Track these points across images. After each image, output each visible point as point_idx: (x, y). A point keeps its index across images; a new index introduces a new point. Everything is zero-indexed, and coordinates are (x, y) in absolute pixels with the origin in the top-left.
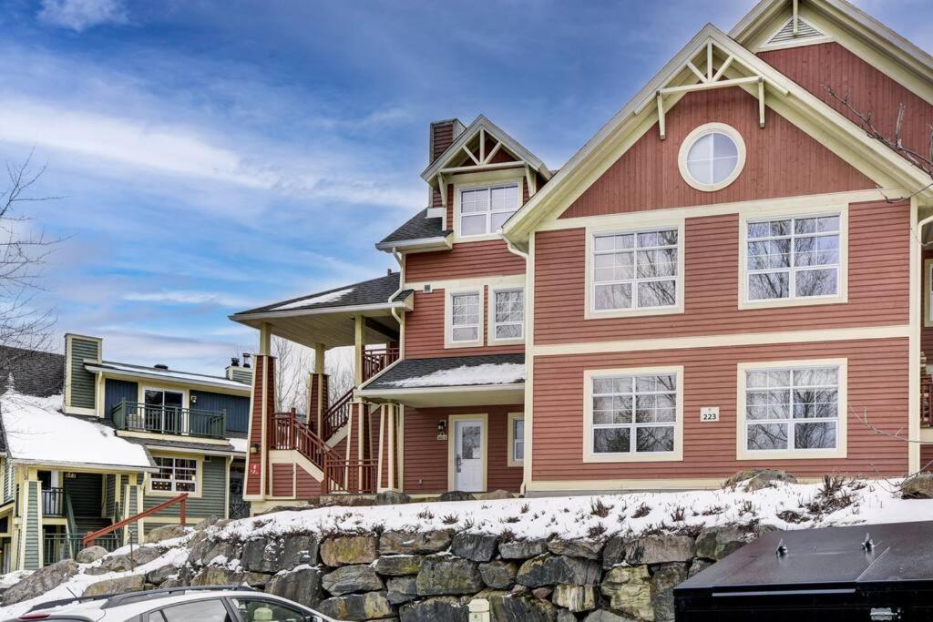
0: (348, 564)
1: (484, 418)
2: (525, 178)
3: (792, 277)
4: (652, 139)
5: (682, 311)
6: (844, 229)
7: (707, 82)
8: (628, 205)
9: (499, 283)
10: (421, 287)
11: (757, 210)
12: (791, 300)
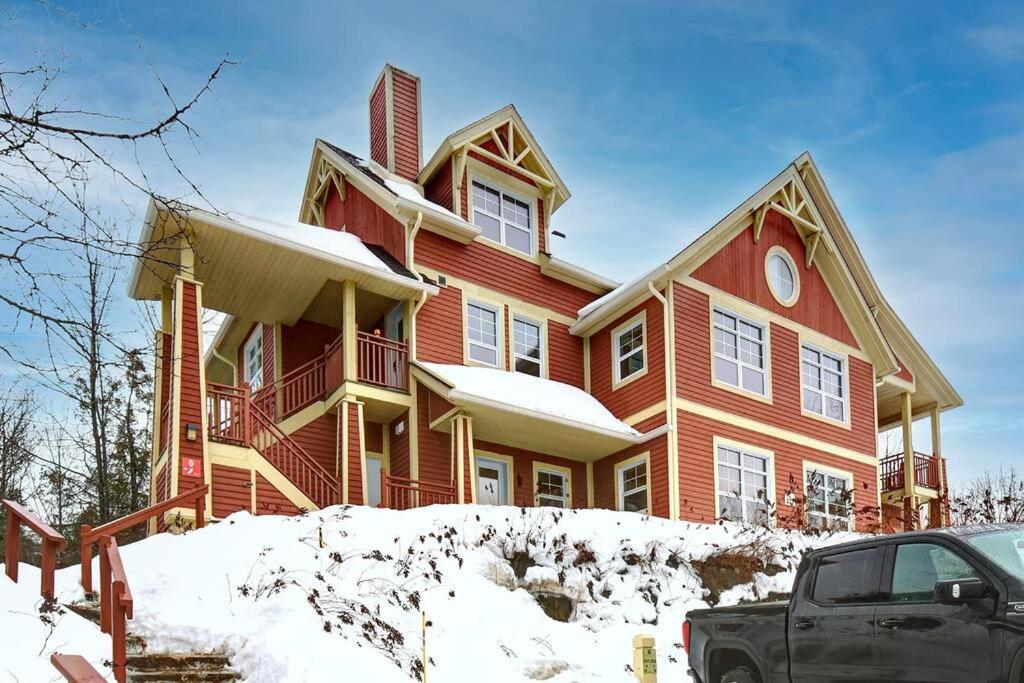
1: (509, 460)
2: (541, 203)
3: (824, 399)
4: (747, 237)
5: (771, 403)
6: (845, 373)
7: (793, 212)
8: (735, 290)
9: (519, 308)
10: (433, 275)
11: (807, 336)
12: (824, 417)
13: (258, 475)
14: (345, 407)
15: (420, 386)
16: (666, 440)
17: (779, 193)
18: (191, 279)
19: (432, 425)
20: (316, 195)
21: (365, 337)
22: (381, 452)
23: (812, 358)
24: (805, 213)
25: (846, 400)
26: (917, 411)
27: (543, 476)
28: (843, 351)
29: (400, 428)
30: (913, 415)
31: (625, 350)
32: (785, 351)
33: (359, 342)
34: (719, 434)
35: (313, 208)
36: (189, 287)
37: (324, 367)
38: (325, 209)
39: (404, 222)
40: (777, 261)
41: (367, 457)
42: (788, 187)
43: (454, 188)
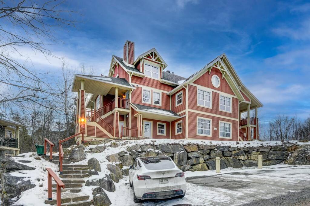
0: (194, 151)
1: (152, 122)
2: (161, 67)
3: (225, 107)
4: (207, 74)
5: (212, 109)
6: (231, 101)
7: (219, 67)
8: (204, 85)
9: (155, 90)
10: (135, 85)
11: (221, 93)
12: (225, 111)
13: (97, 127)
14: (115, 113)
15: (132, 108)
16: (185, 118)
17: (215, 63)
18: (83, 89)
19: (134, 116)
20: (112, 67)
21: (120, 98)
22: (124, 121)
23: (223, 98)
24: (222, 67)
25: (231, 107)
26: (252, 108)
27: (159, 125)
28: (231, 96)
29: (128, 116)
30: (250, 109)
31: (178, 98)
32: (216, 97)
33: (118, 100)
34: (198, 116)
35: (112, 69)
36: (82, 91)
37: (112, 104)
38: (115, 69)
39: (129, 74)
40: (215, 78)
41: (120, 122)
42: (217, 62)
43: (141, 66)
